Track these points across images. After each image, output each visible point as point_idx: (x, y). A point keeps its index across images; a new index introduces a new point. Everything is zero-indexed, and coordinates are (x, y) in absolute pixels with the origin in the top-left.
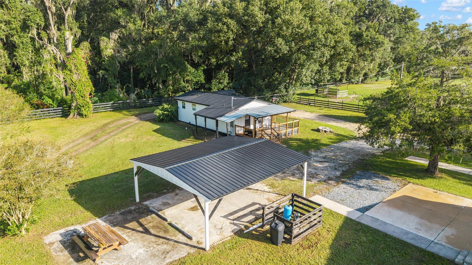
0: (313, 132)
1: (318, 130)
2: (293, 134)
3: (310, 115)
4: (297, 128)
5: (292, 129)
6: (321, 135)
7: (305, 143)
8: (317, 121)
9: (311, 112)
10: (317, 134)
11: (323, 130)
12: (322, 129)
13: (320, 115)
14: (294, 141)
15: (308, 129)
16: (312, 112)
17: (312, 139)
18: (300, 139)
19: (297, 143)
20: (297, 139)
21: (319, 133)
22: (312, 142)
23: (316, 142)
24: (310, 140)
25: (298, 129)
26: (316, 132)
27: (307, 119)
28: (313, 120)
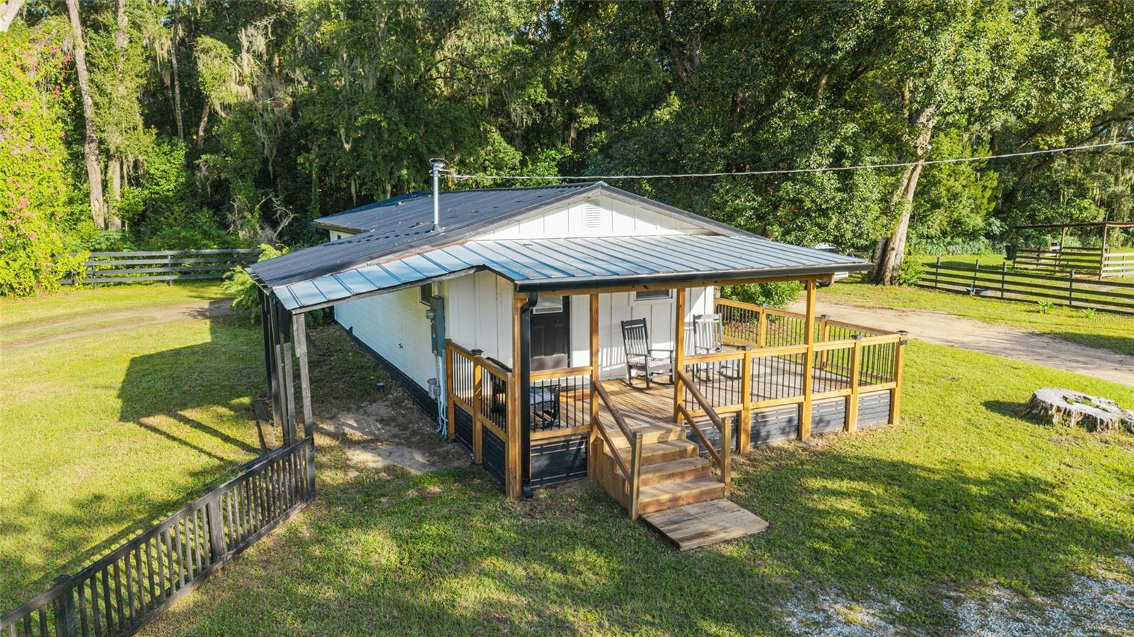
0: (997, 417)
1: (1035, 412)
2: (854, 426)
3: (978, 332)
4: (881, 388)
5: (847, 392)
6: (1058, 442)
7: (931, 508)
8: (1023, 361)
9: (984, 320)
10: (1027, 439)
11: (1068, 413)
12: (1063, 405)
13: (1033, 334)
14: (845, 485)
15: (961, 399)
16: (988, 320)
17: (994, 479)
18: (894, 465)
19: (864, 495)
20: (877, 462)
21: (1040, 429)
22: (990, 502)
23: (1024, 505)
24: (979, 483)
25: (892, 392)
26: (1022, 424)
27: (965, 346)
28: (995, 353)
